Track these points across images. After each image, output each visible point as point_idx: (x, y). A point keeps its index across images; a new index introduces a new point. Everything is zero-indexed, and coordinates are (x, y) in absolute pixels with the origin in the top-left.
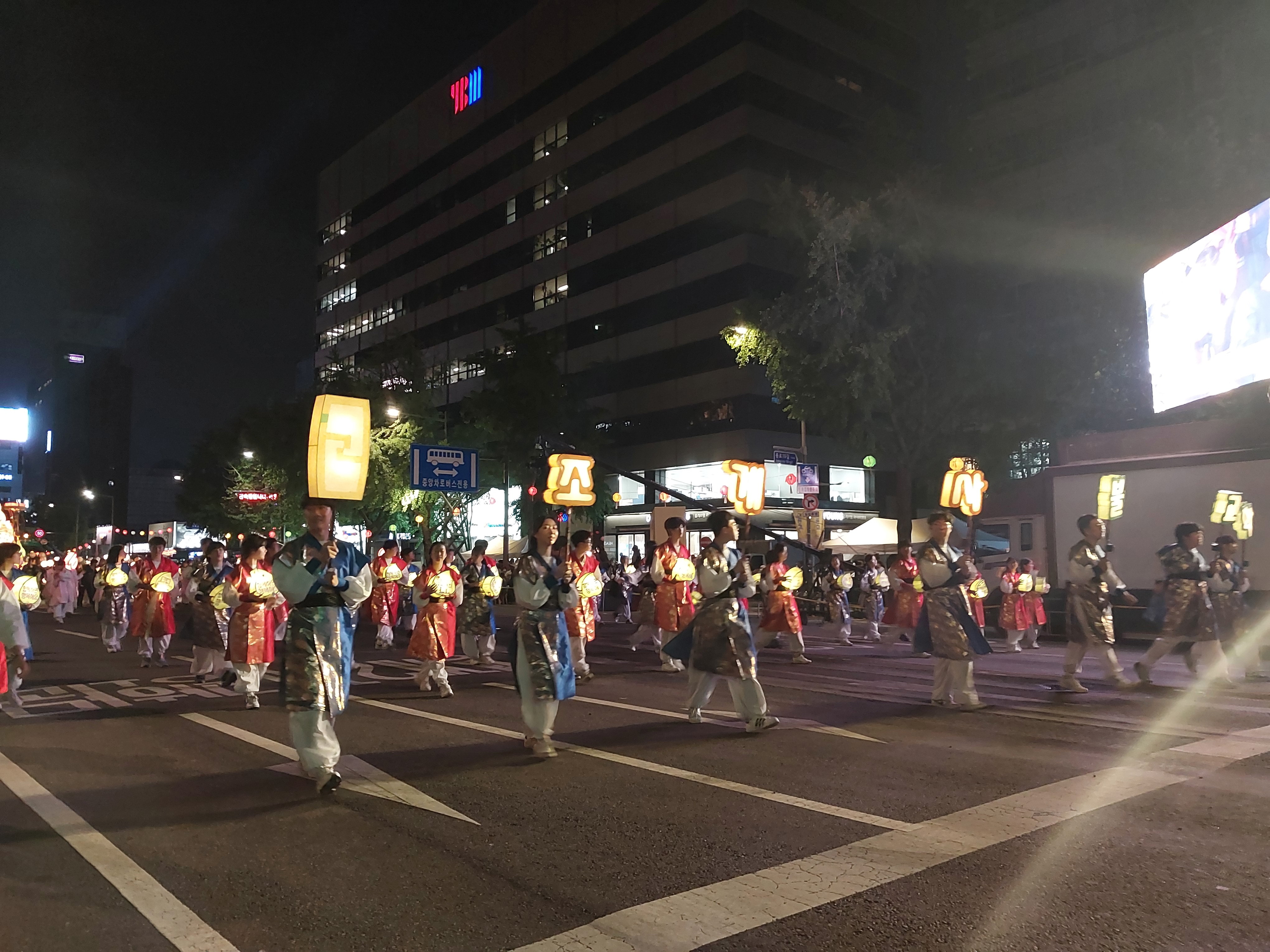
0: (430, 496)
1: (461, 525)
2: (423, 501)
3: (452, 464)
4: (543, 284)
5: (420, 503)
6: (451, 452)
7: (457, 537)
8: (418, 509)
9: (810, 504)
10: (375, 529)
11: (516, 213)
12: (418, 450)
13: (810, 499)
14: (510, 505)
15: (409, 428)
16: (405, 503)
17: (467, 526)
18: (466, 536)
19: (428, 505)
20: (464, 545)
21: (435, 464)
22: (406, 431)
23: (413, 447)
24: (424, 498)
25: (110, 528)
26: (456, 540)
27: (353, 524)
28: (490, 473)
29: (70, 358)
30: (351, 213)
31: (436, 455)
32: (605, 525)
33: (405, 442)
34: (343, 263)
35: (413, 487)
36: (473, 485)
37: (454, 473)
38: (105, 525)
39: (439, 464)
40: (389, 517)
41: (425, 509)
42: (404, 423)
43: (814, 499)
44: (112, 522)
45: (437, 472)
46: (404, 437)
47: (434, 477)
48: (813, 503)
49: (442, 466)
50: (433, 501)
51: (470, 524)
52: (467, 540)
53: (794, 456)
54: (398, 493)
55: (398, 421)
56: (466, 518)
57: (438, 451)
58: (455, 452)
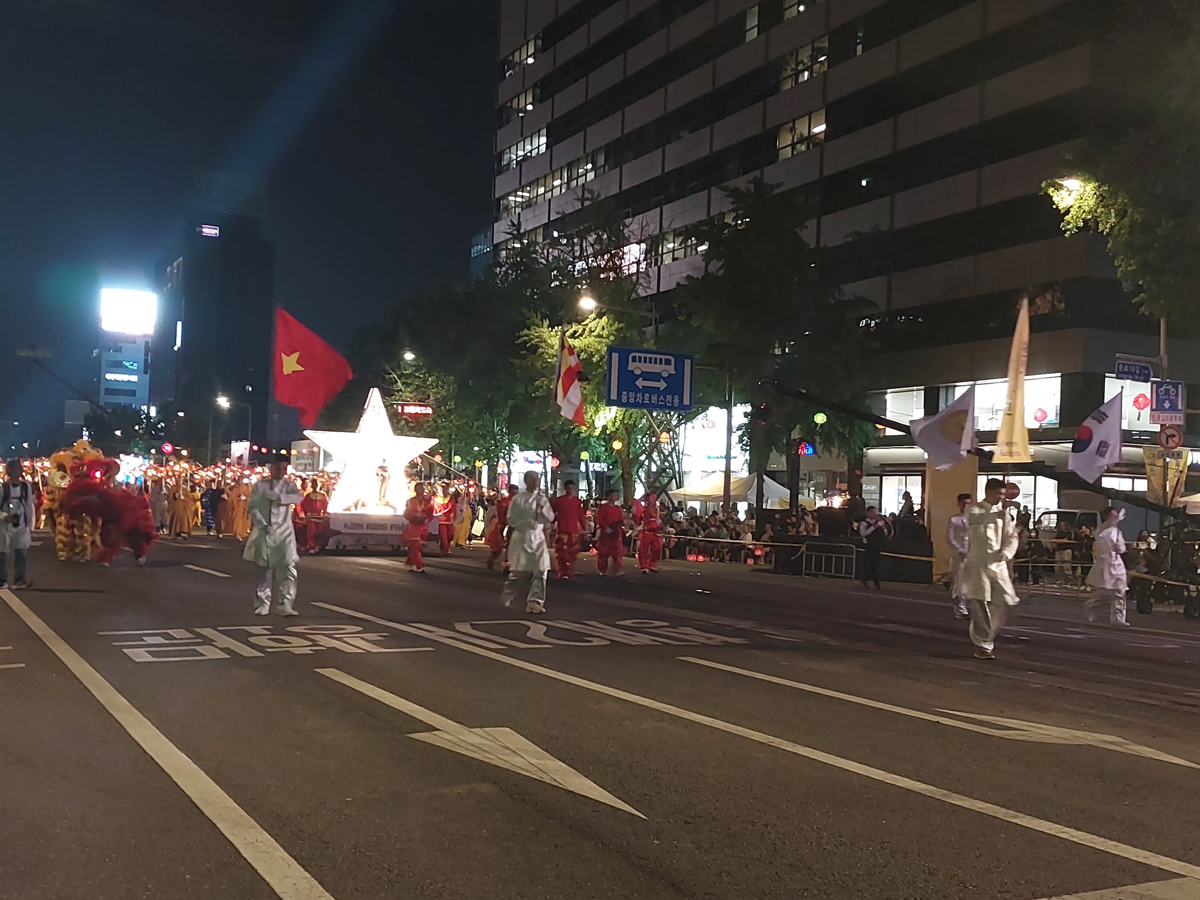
0: (631, 414)
1: (670, 454)
2: (622, 421)
3: (660, 373)
4: (791, 124)
5: (617, 424)
6: (659, 357)
7: (664, 470)
8: (615, 432)
9: (1170, 440)
10: (563, 456)
11: (758, 26)
12: (617, 354)
13: (1169, 432)
14: (734, 430)
15: (607, 324)
16: (599, 424)
17: (678, 457)
18: (677, 469)
19: (628, 427)
20: (674, 481)
21: (638, 372)
22: (603, 328)
23: (611, 350)
24: (623, 418)
25: (247, 444)
26: (664, 474)
27: (536, 449)
28: (709, 386)
29: (203, 230)
30: (541, 35)
31: (640, 361)
32: (864, 461)
33: (600, 343)
34: (530, 104)
35: (610, 403)
36: (686, 402)
37: (662, 385)
38: (241, 441)
39: (642, 372)
40: (580, 442)
41: (624, 432)
42: (601, 318)
43: (1175, 433)
44: (249, 438)
45: (640, 383)
46: (600, 336)
47: (636, 390)
48: (1174, 439)
49: (647, 375)
50: (635, 422)
51: (682, 454)
52: (677, 476)
53: (1147, 368)
54: (591, 410)
55: (593, 316)
56: (676, 444)
57: (643, 355)
58: (664, 357)
